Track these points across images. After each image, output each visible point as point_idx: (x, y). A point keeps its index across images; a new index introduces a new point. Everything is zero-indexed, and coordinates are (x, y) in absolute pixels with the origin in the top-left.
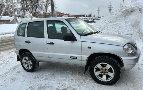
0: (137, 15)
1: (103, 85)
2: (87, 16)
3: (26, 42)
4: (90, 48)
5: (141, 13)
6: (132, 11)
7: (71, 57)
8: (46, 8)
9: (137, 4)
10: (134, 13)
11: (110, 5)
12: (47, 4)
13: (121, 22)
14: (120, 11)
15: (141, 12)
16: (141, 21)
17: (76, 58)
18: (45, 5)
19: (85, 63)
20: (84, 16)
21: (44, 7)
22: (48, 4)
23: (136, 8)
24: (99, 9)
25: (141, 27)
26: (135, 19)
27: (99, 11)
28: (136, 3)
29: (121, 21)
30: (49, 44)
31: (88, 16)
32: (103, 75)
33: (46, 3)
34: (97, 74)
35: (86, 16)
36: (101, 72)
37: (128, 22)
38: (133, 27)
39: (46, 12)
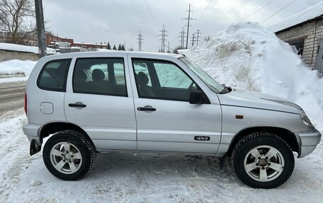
0: (242, 58)
1: (261, 190)
2: (115, 48)
3: (70, 105)
4: (241, 117)
5: (249, 55)
6: (234, 49)
7: (196, 138)
8: (15, 20)
9: (238, 36)
10: (236, 52)
11: (164, 31)
12: (18, 11)
13: (214, 69)
14: (209, 47)
15: (249, 52)
16: (253, 69)
17: (209, 139)
18: (14, 12)
19: (225, 148)
20: (108, 47)
21: (10, 18)
22: (21, 11)
23: (239, 44)
24: (140, 35)
25: (253, 78)
26: (239, 65)
27: (140, 39)
28: (235, 34)
29: (215, 66)
30: (142, 109)
31: (117, 48)
32: (261, 170)
33: (16, 8)
34: (249, 168)
35: (112, 47)
36: (257, 164)
37: (228, 69)
38: (237, 78)
39: (16, 29)
